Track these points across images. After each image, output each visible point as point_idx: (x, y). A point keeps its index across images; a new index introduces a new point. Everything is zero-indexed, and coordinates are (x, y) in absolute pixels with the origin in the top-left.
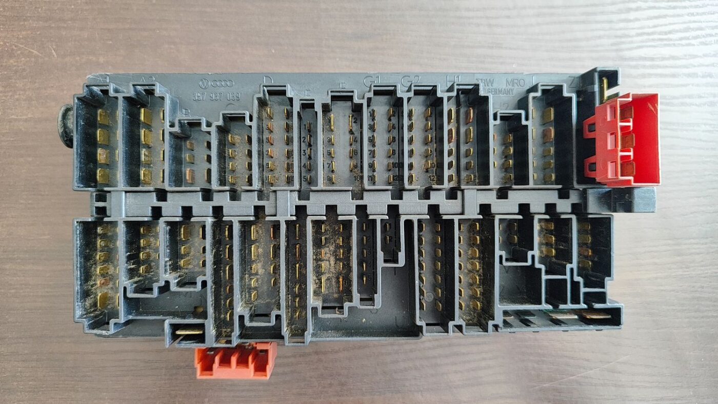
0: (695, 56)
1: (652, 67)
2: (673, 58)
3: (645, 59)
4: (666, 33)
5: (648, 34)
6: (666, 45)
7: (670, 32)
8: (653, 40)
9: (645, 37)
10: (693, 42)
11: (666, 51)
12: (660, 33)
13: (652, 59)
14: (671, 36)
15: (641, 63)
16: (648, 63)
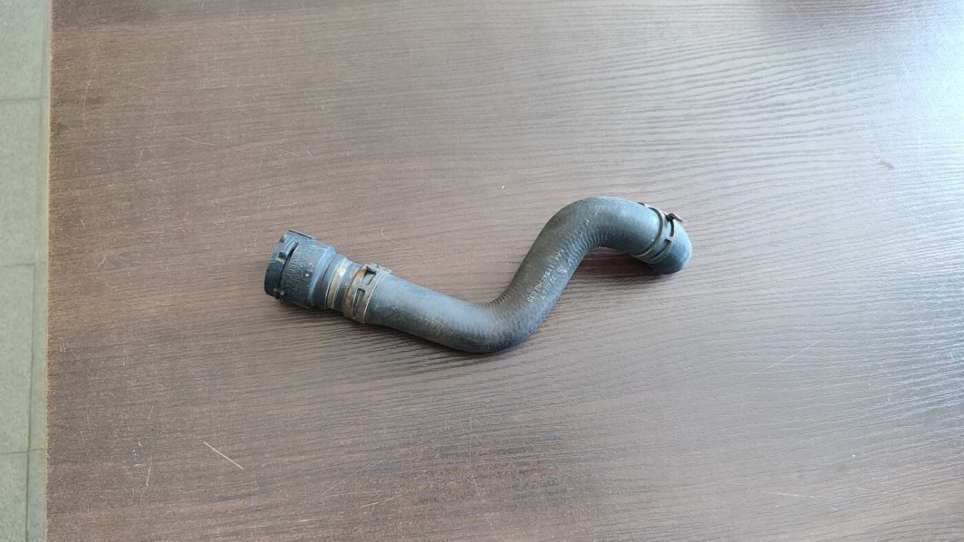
0: (817, 98)
1: (784, 110)
2: (800, 101)
3: (778, 105)
4: (790, 84)
5: (776, 86)
6: (792, 92)
7: (793, 83)
8: (781, 90)
9: (774, 89)
10: (814, 87)
11: (794, 97)
12: (786, 84)
13: (783, 104)
14: (794, 85)
15: (776, 108)
16: (782, 107)
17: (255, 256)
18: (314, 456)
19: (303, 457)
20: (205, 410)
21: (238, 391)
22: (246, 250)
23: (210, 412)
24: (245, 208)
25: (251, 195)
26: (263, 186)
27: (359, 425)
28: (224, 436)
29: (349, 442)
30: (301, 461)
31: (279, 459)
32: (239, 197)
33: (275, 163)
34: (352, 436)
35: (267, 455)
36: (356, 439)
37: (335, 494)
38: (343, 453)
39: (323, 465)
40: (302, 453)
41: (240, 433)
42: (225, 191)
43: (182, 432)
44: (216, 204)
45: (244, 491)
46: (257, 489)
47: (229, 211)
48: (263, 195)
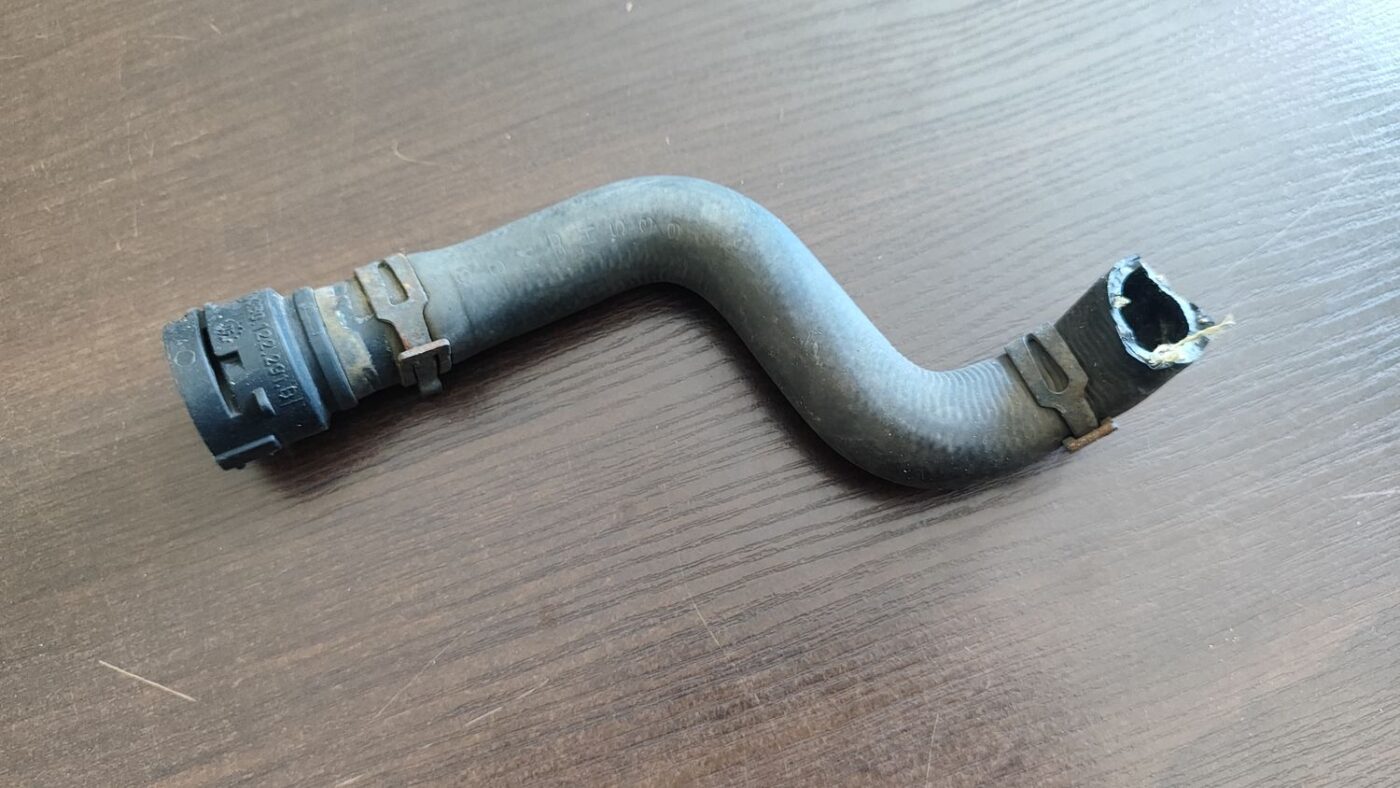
17: (140, 255)
18: (342, 640)
19: (320, 647)
20: (89, 593)
21: (153, 538)
22: (118, 248)
23: (102, 596)
24: (102, 166)
25: (110, 136)
26: (132, 115)
27: (426, 553)
28: (140, 639)
29: (412, 592)
30: (317, 657)
31: (267, 662)
32: (86, 145)
33: (149, 63)
34: (415, 579)
35: (240, 660)
36: (425, 584)
37: (404, 710)
38: (403, 619)
39: (365, 655)
40: (313, 640)
41: (173, 625)
42: (55, 140)
43: (49, 649)
44: (42, 171)
45: (204, 747)
46: (230, 738)
47: (70, 179)
48: (136, 132)
